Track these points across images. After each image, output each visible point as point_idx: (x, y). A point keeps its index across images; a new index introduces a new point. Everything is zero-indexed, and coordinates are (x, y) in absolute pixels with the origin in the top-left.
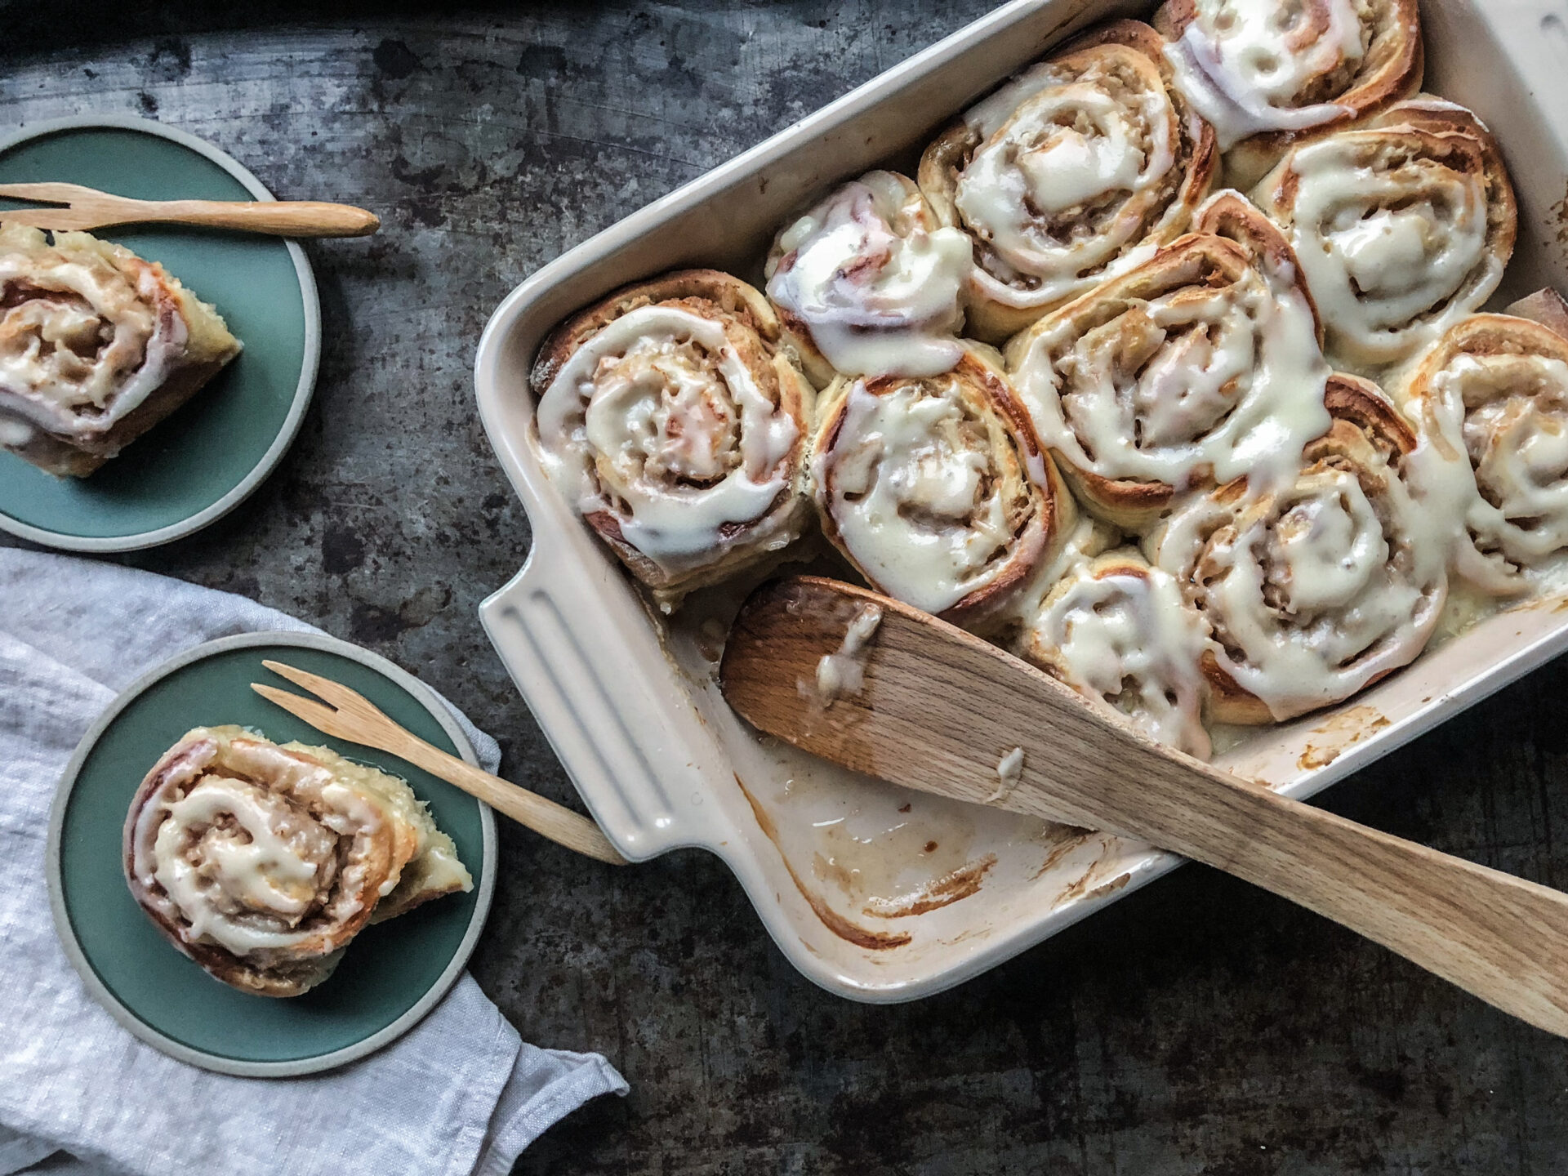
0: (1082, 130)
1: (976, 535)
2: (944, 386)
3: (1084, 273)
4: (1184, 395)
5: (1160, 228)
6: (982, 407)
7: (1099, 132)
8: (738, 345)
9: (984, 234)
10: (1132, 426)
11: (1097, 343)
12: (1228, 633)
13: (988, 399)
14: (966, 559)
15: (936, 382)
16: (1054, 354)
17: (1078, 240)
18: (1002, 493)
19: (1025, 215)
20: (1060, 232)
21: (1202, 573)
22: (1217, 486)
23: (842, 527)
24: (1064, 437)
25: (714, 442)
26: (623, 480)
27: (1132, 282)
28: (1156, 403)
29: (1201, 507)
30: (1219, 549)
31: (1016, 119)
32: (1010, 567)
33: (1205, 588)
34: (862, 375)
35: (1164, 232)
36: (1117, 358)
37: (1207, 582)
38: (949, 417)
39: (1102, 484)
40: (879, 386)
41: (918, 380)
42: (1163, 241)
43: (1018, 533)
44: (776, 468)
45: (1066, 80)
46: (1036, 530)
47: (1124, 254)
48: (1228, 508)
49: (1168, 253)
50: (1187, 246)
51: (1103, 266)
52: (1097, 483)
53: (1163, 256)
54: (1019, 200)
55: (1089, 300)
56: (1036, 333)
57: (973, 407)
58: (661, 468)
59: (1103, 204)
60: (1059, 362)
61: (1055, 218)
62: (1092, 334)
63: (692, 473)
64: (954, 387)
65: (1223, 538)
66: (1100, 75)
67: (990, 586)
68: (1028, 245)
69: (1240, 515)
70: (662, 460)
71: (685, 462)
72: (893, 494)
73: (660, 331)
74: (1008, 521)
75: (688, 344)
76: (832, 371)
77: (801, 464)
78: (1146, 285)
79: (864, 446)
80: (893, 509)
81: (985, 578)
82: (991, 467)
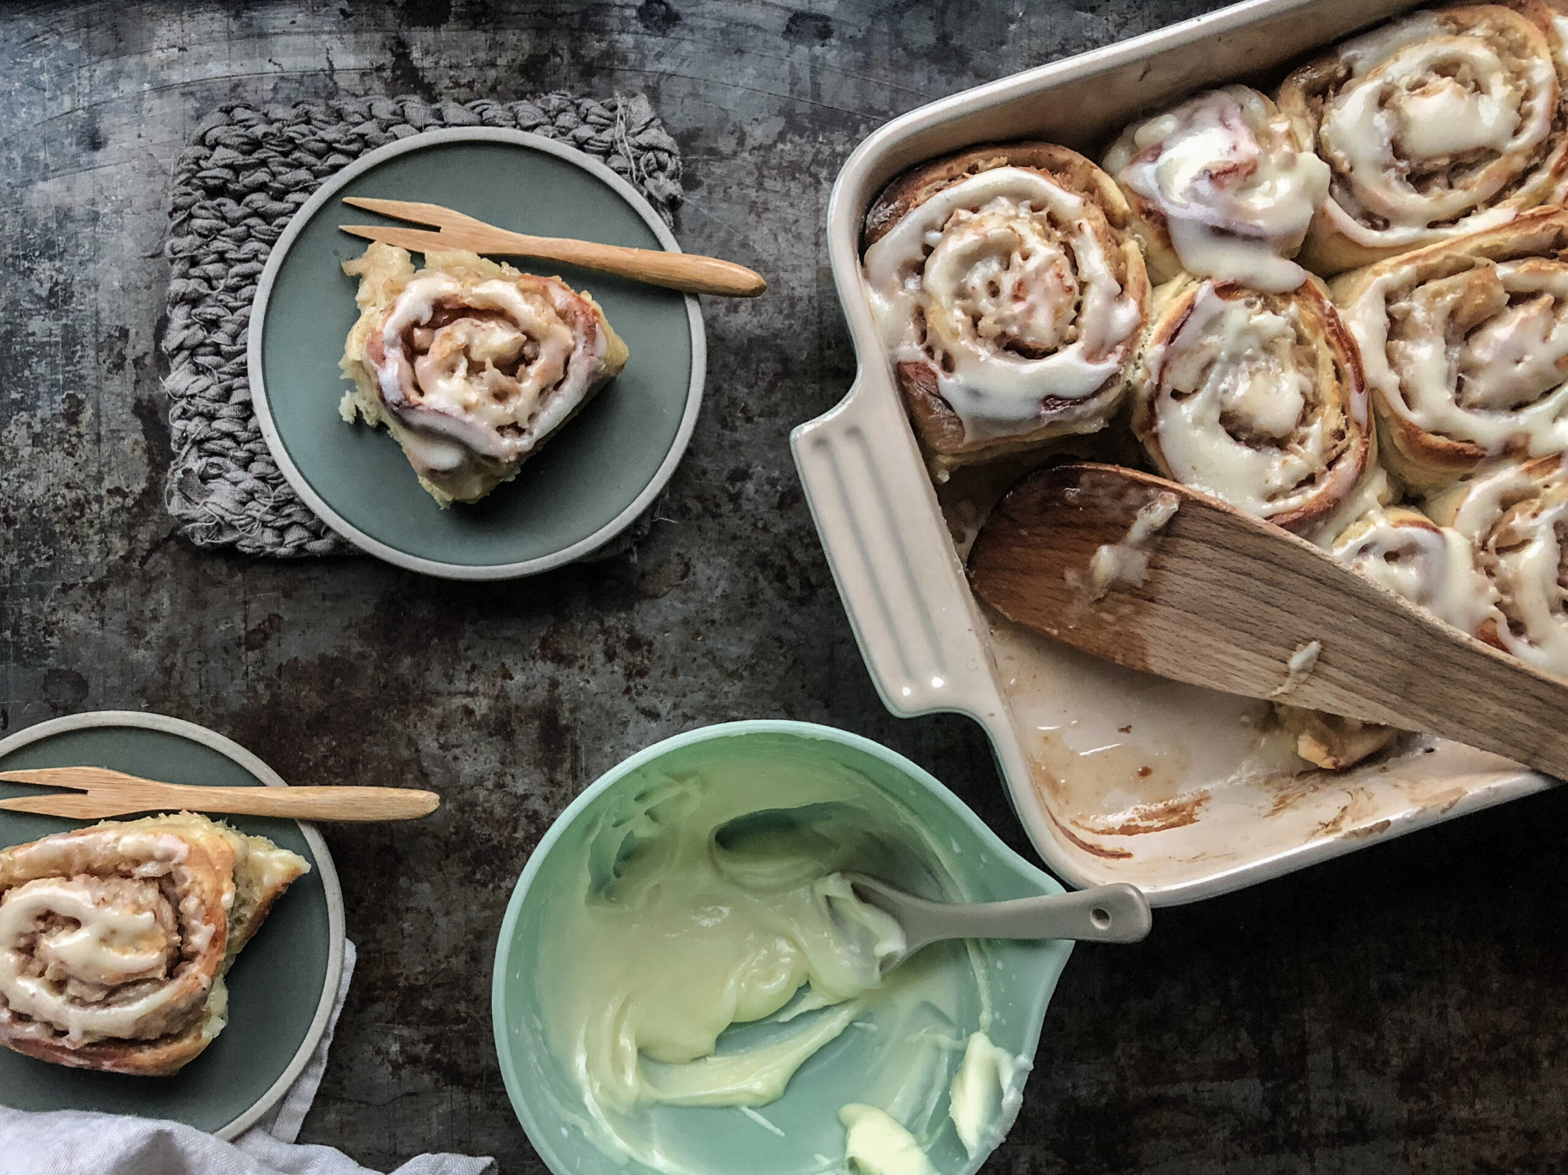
0: (1464, 83)
1: (1291, 458)
2: (1283, 305)
3: (1433, 225)
4: (1518, 362)
5: (1521, 195)
6: (1316, 333)
7: (1479, 88)
8: (1094, 223)
9: (1346, 167)
10: (1454, 383)
11: (1438, 294)
12: (1514, 604)
13: (1323, 327)
14: (1277, 480)
15: (1278, 301)
16: (1390, 298)
17: (1436, 190)
18: (1324, 423)
19: (1389, 156)
20: (1419, 180)
21: (1497, 542)
22: (1528, 458)
23: (1161, 423)
24: (1388, 380)
25: (1057, 312)
26: (955, 334)
27: (1486, 242)
28: (1488, 365)
29: (1508, 476)
30: (1519, 521)
31: (1397, 59)
32: (1318, 497)
33: (1495, 557)
34: (1209, 277)
35: (1523, 199)
36: (1453, 314)
37: (1500, 551)
38: (1285, 336)
39: (1417, 434)
40: (1227, 290)
41: (1261, 294)
42: (1522, 207)
43: (1330, 465)
44: (1112, 351)
45: (1450, 32)
46: (1347, 466)
47: (1478, 213)
48: (1537, 481)
49: (1526, 219)
50: (1545, 216)
51: (1453, 221)
52: (1411, 432)
53: (1520, 222)
54: (1386, 140)
55: (1437, 251)
56: (1377, 273)
57: (1307, 332)
58: (998, 329)
59: (1471, 160)
60: (1392, 308)
61: (1420, 165)
62: (1432, 286)
63: (1029, 340)
64: (1293, 308)
65: (1526, 511)
66: (1490, 33)
67: (1297, 510)
68: (1387, 185)
69: (1548, 491)
70: (1000, 321)
71: (1025, 328)
72: (1217, 399)
73: (1017, 195)
74: (1325, 451)
75: (1044, 213)
76: (1179, 267)
77: (1137, 352)
78: (1499, 247)
79: (1203, 347)
80: (1215, 416)
81: (1294, 501)
82: (1315, 394)
